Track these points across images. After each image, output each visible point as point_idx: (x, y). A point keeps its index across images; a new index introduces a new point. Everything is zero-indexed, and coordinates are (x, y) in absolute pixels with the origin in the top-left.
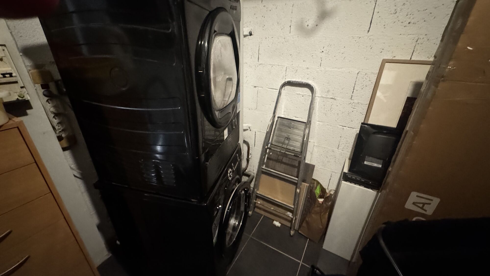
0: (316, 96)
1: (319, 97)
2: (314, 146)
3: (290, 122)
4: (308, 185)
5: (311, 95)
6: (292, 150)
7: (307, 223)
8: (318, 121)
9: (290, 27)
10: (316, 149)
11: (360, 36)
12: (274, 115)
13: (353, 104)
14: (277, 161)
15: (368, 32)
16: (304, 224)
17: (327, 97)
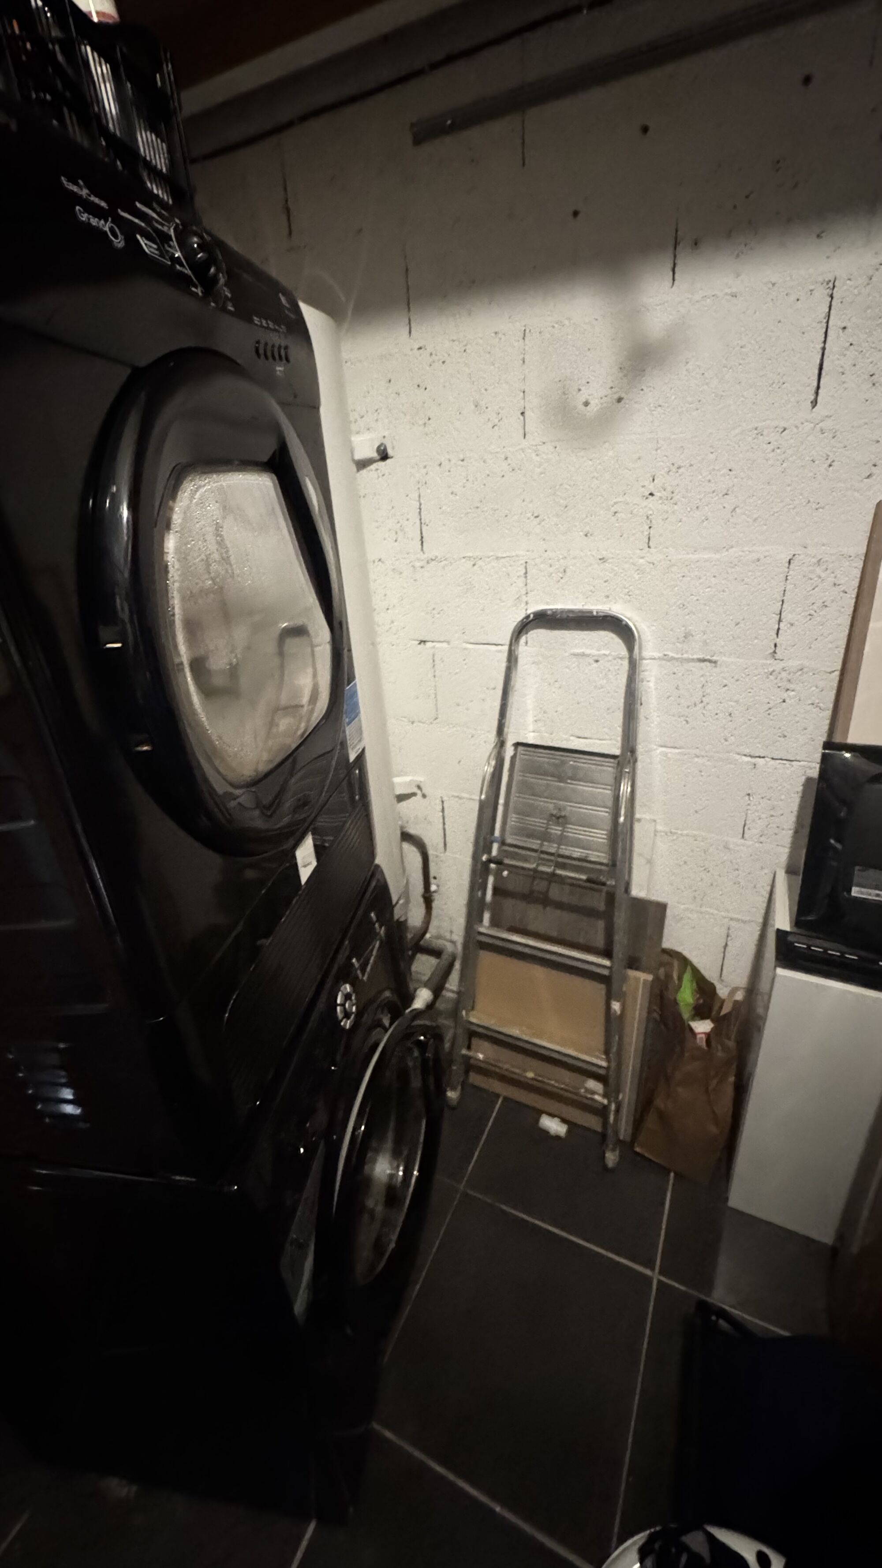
0: (644, 659)
1: (654, 659)
2: (655, 835)
3: (563, 758)
4: (650, 977)
5: (624, 652)
6: (579, 859)
7: (662, 1116)
8: (662, 746)
9: (523, 413)
10: (662, 846)
11: (783, 424)
12: (499, 739)
13: (784, 674)
14: (529, 897)
15: (813, 407)
16: (651, 1121)
17: (685, 656)
